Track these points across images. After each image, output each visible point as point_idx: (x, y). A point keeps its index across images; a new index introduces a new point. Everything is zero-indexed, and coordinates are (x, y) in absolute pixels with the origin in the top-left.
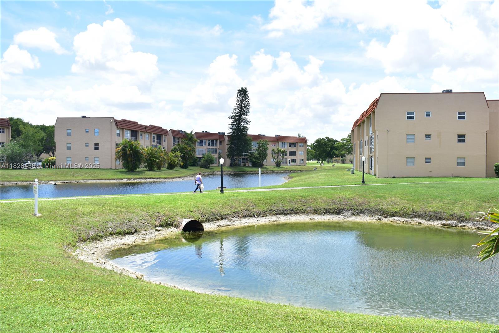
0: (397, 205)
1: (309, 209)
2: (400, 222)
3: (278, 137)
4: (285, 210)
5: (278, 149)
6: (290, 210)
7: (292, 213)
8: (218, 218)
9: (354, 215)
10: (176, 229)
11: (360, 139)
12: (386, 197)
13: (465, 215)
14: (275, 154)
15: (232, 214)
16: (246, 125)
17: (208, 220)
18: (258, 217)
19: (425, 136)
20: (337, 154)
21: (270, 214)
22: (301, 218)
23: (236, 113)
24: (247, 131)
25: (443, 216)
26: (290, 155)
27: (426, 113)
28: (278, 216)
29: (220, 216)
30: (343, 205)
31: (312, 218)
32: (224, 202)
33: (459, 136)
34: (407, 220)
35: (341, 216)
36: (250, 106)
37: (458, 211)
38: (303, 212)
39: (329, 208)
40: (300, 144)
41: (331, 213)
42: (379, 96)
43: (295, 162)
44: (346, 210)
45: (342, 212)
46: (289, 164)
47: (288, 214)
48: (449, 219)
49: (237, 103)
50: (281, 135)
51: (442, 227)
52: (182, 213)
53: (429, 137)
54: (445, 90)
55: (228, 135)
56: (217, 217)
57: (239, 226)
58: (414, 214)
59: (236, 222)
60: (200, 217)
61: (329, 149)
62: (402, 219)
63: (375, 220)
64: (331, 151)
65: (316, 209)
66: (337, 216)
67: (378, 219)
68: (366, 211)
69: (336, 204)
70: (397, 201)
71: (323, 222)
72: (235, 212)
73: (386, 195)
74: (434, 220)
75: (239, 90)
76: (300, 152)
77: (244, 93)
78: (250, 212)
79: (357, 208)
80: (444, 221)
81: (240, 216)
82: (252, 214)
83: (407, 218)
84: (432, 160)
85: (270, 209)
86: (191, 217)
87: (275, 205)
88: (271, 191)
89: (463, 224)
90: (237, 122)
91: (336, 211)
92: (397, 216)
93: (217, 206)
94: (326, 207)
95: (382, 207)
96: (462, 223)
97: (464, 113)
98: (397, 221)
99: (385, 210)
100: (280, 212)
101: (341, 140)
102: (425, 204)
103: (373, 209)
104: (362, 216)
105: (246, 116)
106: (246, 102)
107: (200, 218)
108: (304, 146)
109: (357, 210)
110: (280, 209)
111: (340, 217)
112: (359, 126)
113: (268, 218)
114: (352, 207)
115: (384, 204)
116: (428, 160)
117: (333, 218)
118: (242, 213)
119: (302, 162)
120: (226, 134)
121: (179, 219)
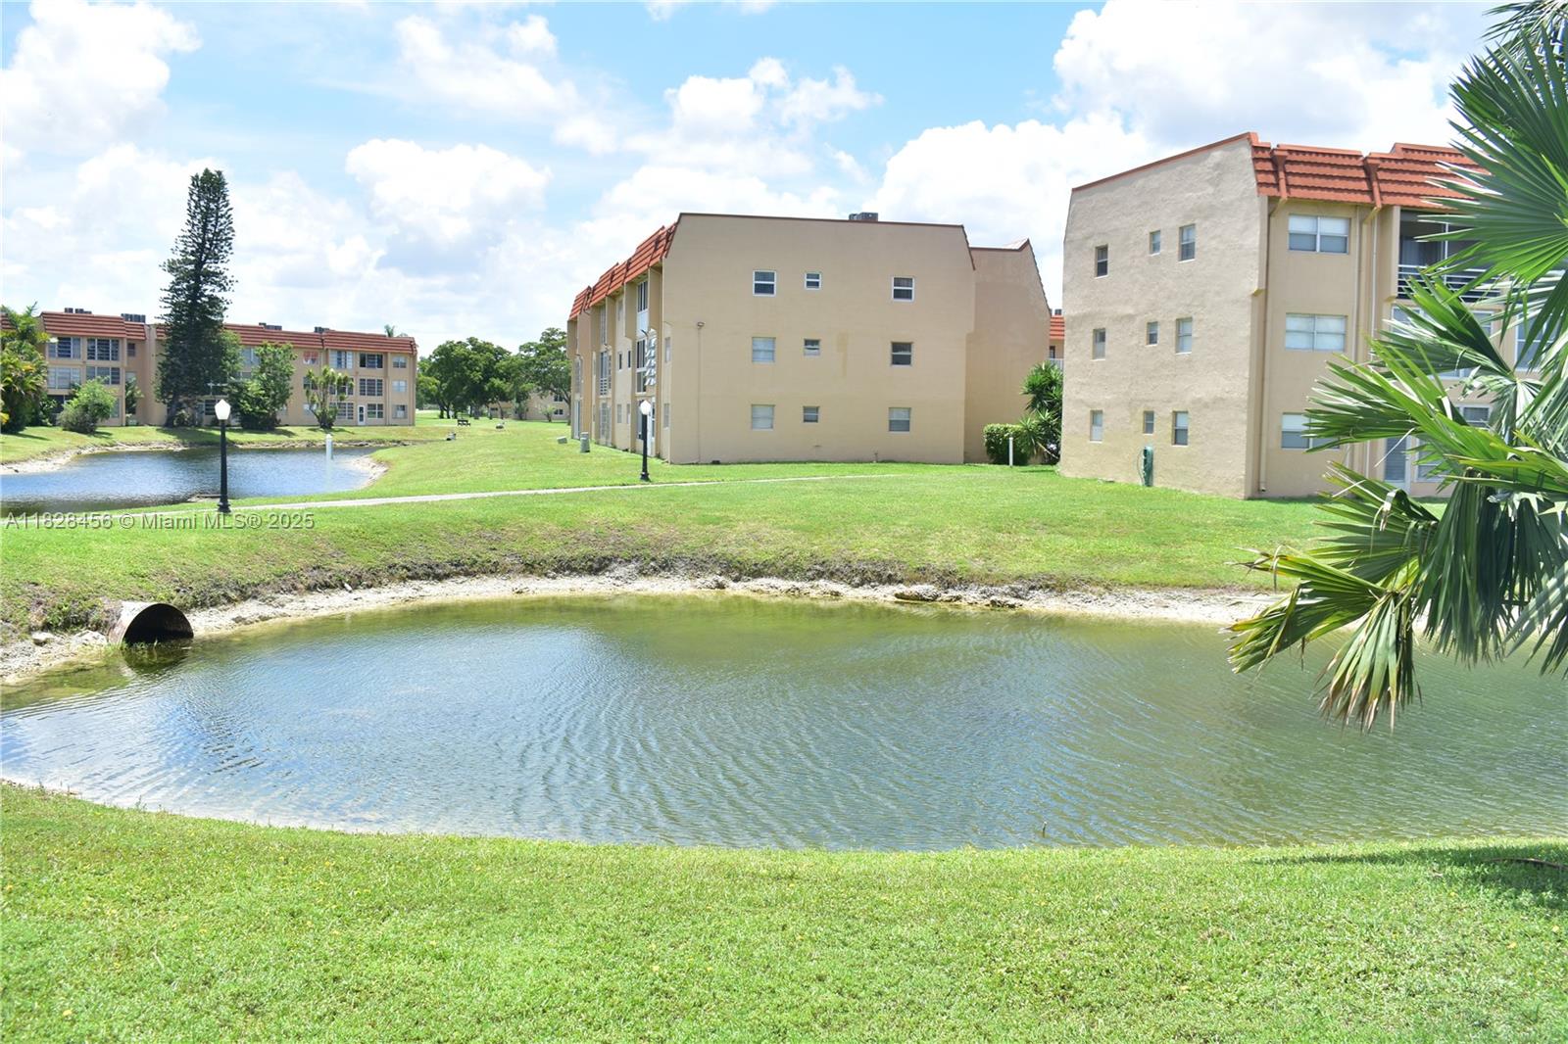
0: (767, 542)
1: (508, 560)
2: (779, 593)
3: (324, 334)
4: (437, 566)
5: (325, 371)
6: (452, 565)
7: (457, 574)
8: (233, 595)
9: (645, 574)
10: (101, 637)
11: (599, 348)
12: (731, 521)
13: (957, 567)
14: (315, 387)
15: (275, 583)
16: (220, 295)
17: (201, 604)
18: (355, 587)
19: (803, 343)
20: (508, 390)
21: (392, 578)
22: (489, 589)
23: (187, 253)
24: (225, 313)
25: (899, 573)
26: (362, 393)
27: (809, 276)
28: (417, 583)
29: (236, 589)
30: (611, 547)
31: (522, 587)
32: (240, 542)
33: (896, 347)
34: (798, 585)
35: (607, 580)
36: (233, 231)
37: (935, 556)
38: (493, 570)
39: (569, 555)
40: (395, 360)
41: (575, 570)
42: (676, 221)
43: (380, 415)
44: (619, 560)
45: (607, 565)
46: (361, 420)
47: (447, 576)
48: (913, 582)
49: (189, 218)
50: (332, 328)
51: (896, 602)
52: (114, 584)
53: (815, 347)
54: (859, 213)
55: (160, 324)
56: (229, 592)
57: (301, 620)
58: (818, 567)
59: (287, 605)
60: (174, 594)
61: (477, 376)
62: (784, 584)
63: (708, 587)
64: (486, 380)
65: (529, 559)
66: (594, 577)
67: (714, 584)
68: (680, 564)
69: (588, 542)
70: (765, 531)
71: (554, 598)
72: (281, 576)
73: (728, 513)
74: (872, 584)
75: (197, 176)
76: (395, 383)
77: (214, 188)
78: (330, 574)
79: (653, 555)
80: (901, 585)
81: (300, 586)
82: (334, 578)
83: (798, 581)
84: (821, 415)
85: (390, 562)
86: (144, 595)
87: (403, 551)
88: (379, 505)
89: (952, 593)
90: (188, 282)
91: (589, 563)
92: (770, 575)
93: (224, 557)
94: (559, 552)
95: (725, 548)
96: (950, 590)
97: (909, 281)
98: (772, 591)
99: (734, 558)
100: (421, 572)
101: (521, 348)
102: (844, 538)
103: (700, 556)
104: (668, 578)
105: (219, 264)
106: (222, 216)
107: (172, 598)
108: (407, 365)
109: (653, 559)
110: (422, 562)
111: (602, 581)
112: (599, 307)
113: (386, 589)
114: (637, 553)
115: (730, 542)
116: (811, 415)
117: (584, 586)
118: (303, 579)
119: (400, 413)
120: (150, 321)
121: (105, 602)
